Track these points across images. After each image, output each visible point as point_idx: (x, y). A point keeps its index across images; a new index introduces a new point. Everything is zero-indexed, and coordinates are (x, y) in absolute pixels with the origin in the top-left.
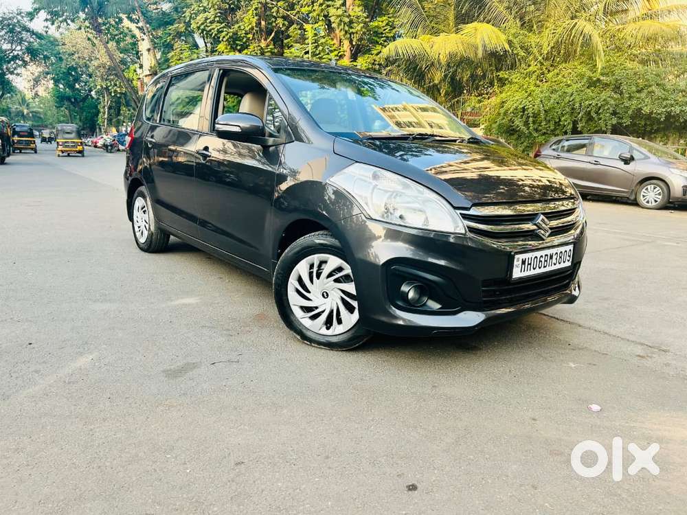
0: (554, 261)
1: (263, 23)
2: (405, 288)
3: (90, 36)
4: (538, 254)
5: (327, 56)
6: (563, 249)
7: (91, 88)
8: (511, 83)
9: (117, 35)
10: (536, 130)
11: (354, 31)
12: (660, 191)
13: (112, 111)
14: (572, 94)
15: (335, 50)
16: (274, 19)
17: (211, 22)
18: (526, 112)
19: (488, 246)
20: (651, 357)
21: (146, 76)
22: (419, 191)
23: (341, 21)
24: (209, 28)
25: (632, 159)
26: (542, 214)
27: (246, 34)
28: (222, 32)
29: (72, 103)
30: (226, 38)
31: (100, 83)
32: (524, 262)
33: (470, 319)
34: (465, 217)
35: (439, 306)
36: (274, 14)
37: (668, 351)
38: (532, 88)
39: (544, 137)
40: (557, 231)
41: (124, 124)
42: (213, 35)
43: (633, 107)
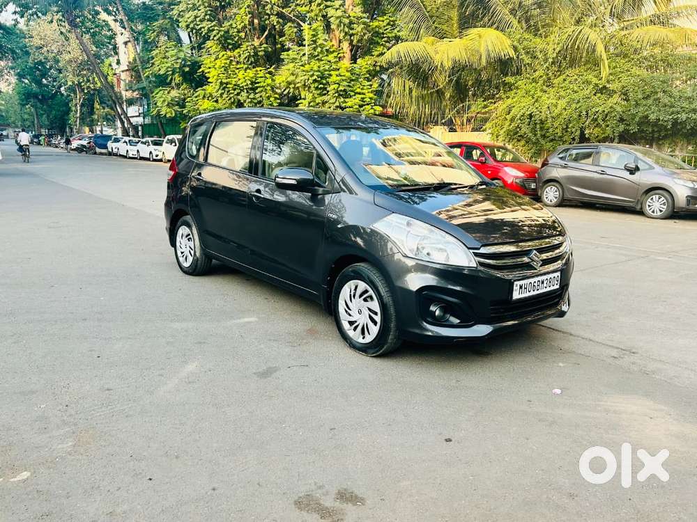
0: (545, 285)
1: (256, 21)
2: (433, 308)
3: (63, 30)
4: (532, 280)
5: (325, 58)
6: (552, 276)
7: (61, 85)
8: (517, 88)
9: (92, 28)
10: (544, 136)
11: (354, 32)
12: (665, 201)
13: (84, 109)
14: (579, 102)
15: (334, 51)
16: (267, 17)
17: (201, 21)
18: (533, 119)
19: (494, 276)
20: (622, 358)
21: (123, 71)
22: (442, 236)
23: (340, 22)
24: (199, 27)
25: (637, 169)
26: (535, 249)
27: (239, 32)
28: (213, 30)
29: (39, 100)
30: (217, 37)
31: (71, 79)
32: (521, 287)
33: (482, 330)
34: (476, 255)
35: (459, 321)
36: (268, 12)
37: (637, 353)
38: (539, 94)
39: (551, 143)
40: (546, 262)
41: (99, 124)
42: (204, 33)
43: (640, 114)
